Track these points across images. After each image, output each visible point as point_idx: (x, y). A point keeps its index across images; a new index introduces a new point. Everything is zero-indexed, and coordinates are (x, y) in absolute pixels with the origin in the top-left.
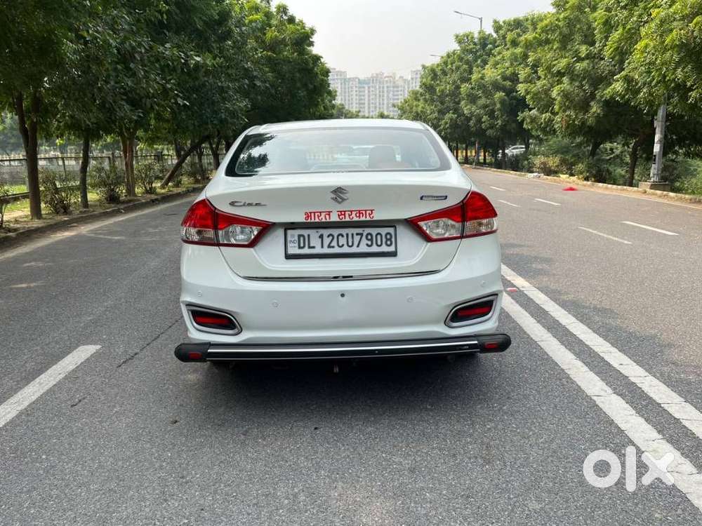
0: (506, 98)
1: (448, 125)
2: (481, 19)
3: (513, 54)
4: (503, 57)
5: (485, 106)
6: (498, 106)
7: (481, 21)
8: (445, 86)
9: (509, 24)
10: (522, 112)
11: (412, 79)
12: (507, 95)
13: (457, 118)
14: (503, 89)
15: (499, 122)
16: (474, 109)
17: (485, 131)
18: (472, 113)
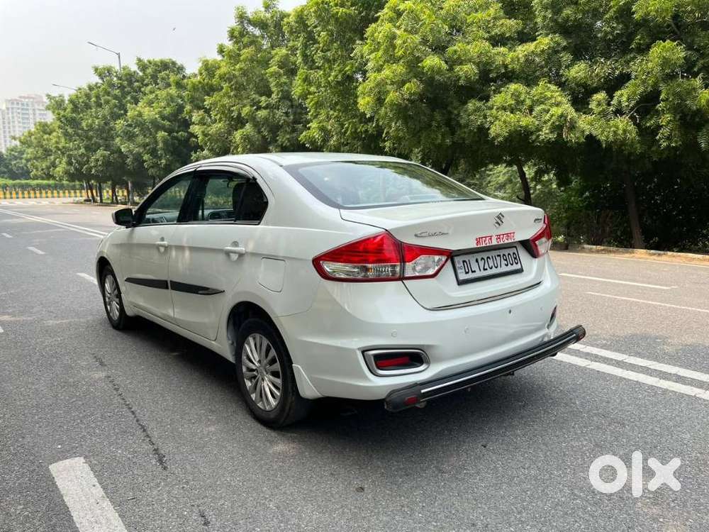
0: (169, 138)
1: (100, 163)
2: (119, 54)
3: (168, 94)
4: (157, 95)
5: (145, 145)
6: (161, 145)
7: (119, 57)
8: (90, 120)
9: (156, 64)
10: (195, 153)
11: (8, 109)
12: (169, 135)
13: (110, 155)
14: (163, 128)
15: (163, 161)
16: (132, 146)
17: (147, 169)
18: (130, 151)
